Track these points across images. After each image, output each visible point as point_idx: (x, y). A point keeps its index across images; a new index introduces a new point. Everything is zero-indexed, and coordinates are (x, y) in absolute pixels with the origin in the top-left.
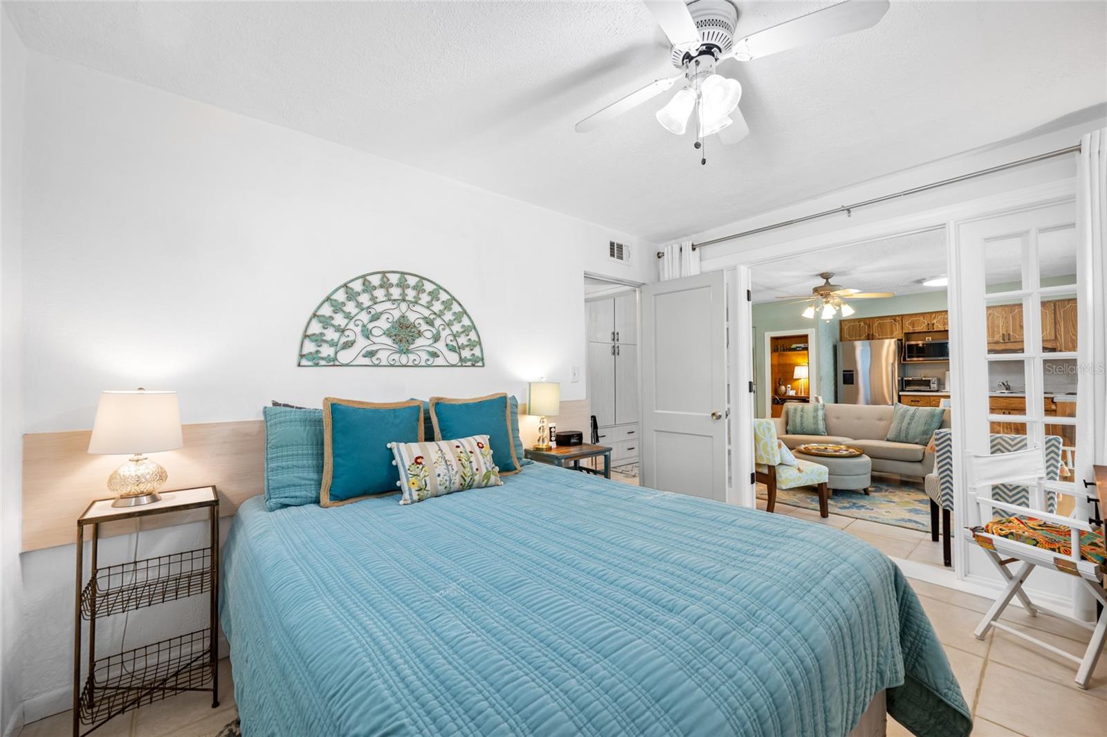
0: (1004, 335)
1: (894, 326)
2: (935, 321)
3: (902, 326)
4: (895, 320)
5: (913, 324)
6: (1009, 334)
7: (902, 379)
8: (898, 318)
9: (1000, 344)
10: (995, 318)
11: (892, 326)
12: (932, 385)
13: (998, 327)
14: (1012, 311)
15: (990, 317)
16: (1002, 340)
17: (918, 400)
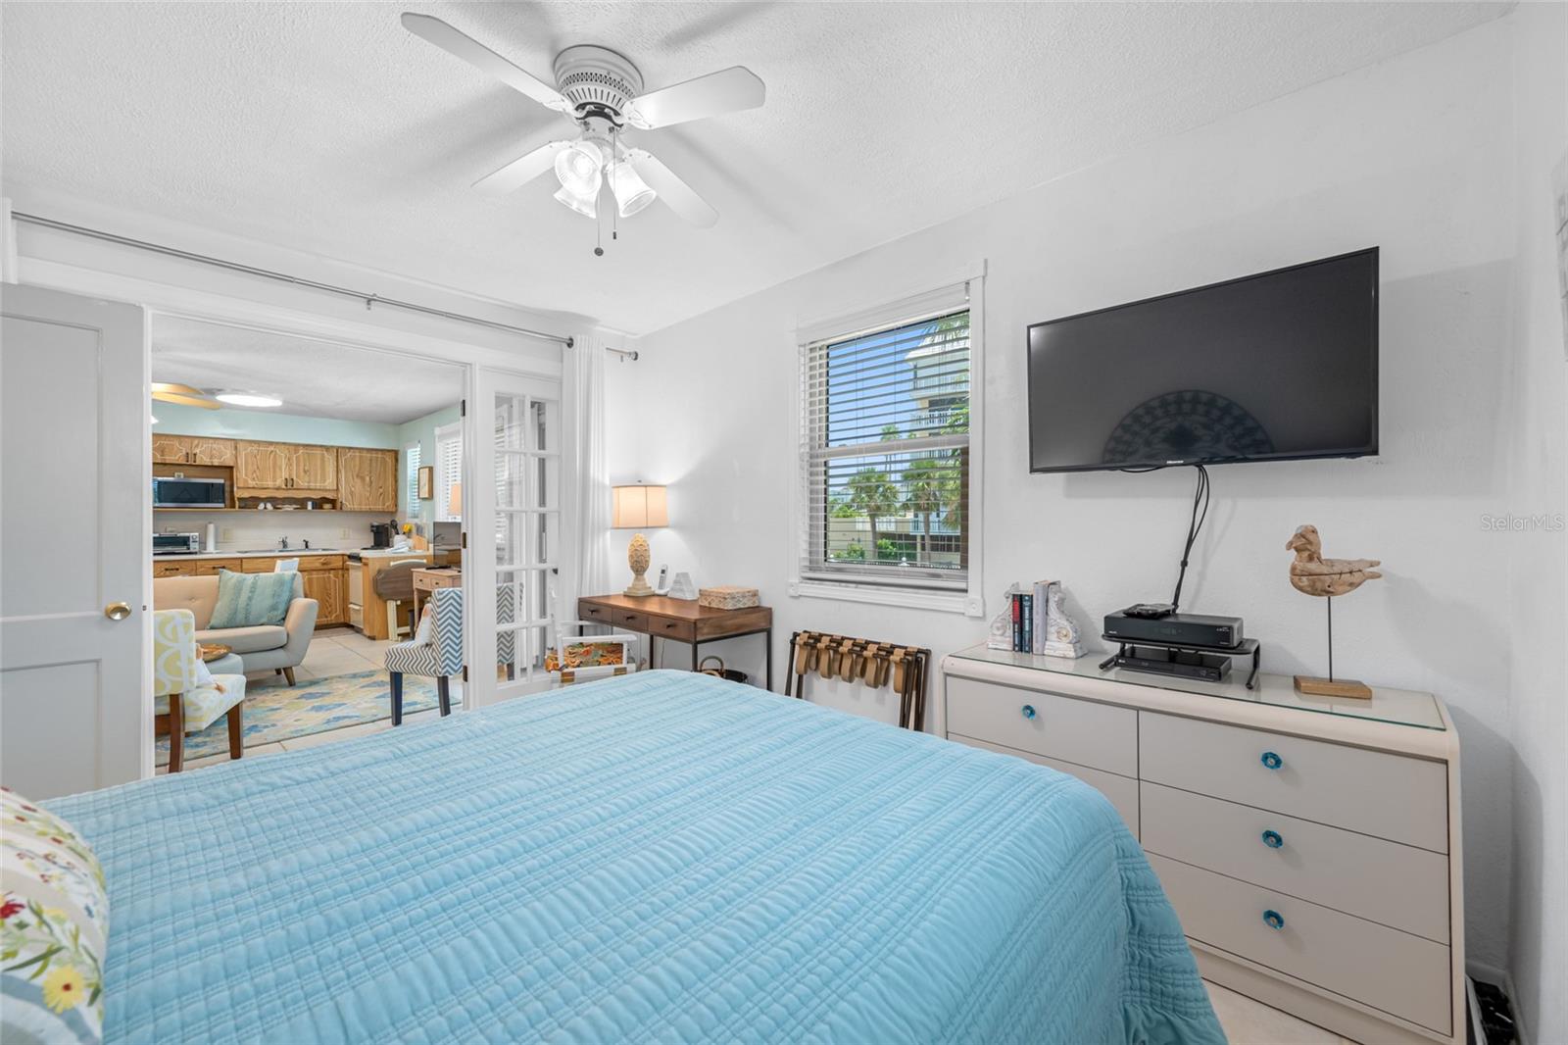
0: (287, 479)
2: (197, 451)
6: (292, 480)
9: (280, 491)
12: (191, 544)
13: (281, 469)
14: (296, 452)
15: (272, 456)
16: (284, 487)
17: (177, 567)
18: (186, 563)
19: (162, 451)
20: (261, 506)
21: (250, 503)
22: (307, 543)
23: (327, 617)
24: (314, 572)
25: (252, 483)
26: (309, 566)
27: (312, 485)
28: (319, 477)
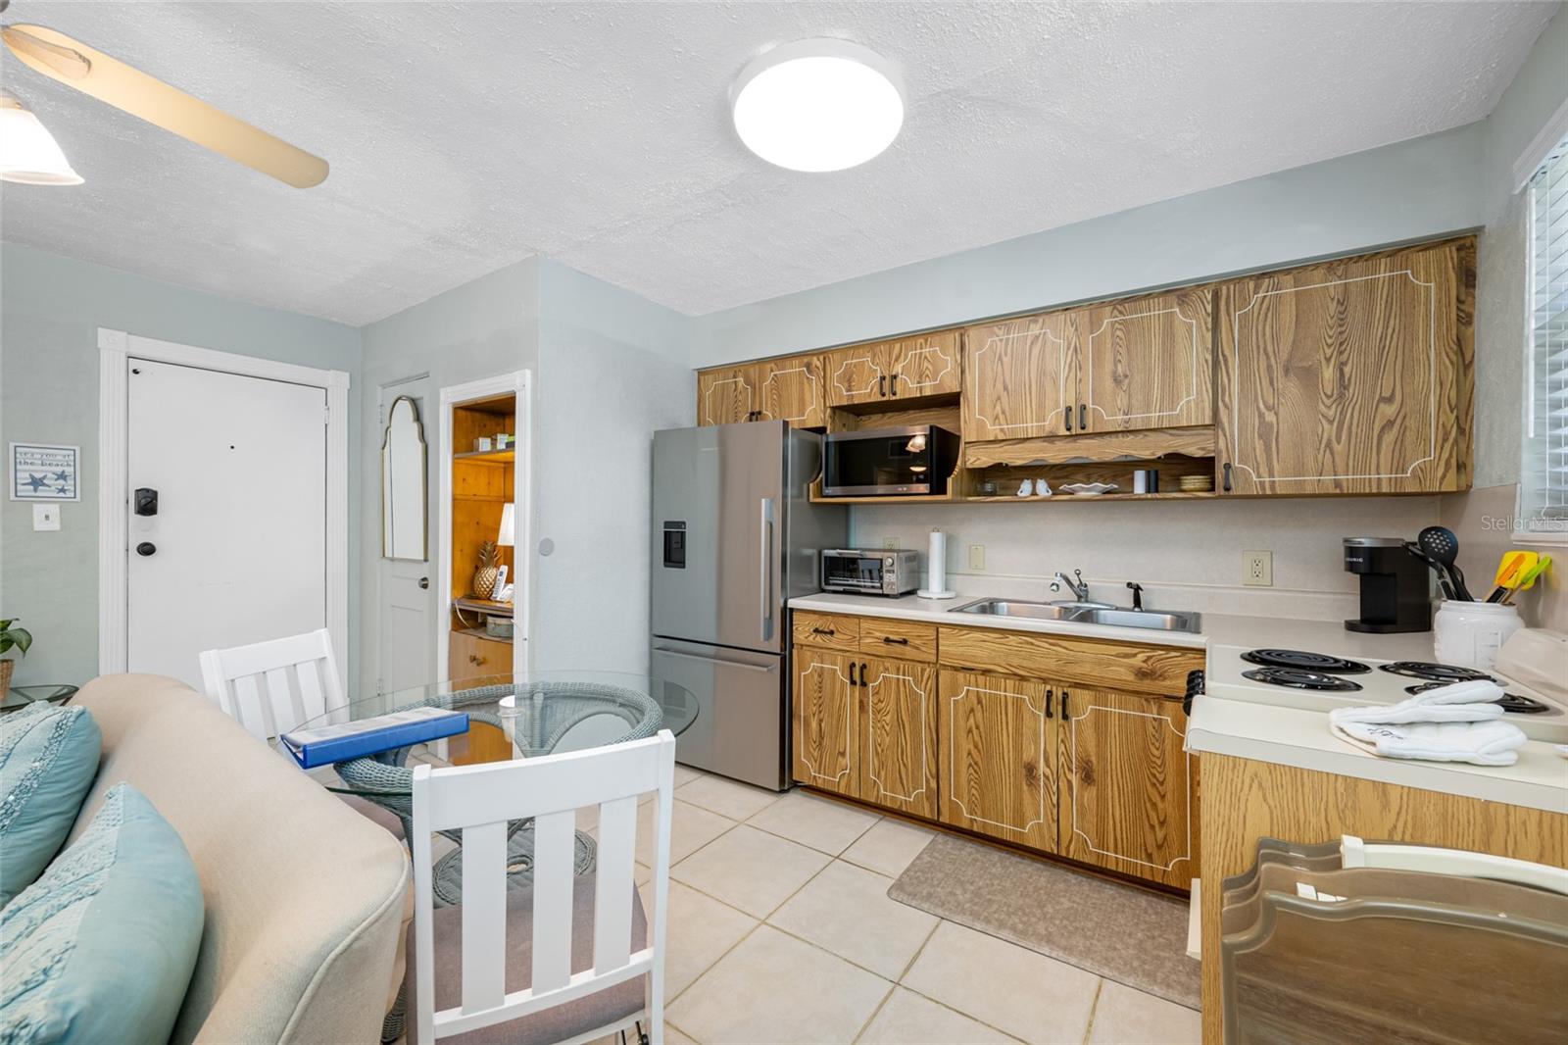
0: (1069, 409)
1: (806, 386)
2: (898, 369)
3: (824, 386)
4: (808, 366)
5: (848, 380)
6: (1084, 408)
7: (820, 553)
8: (815, 361)
9: (1059, 444)
10: (1049, 344)
11: (801, 384)
12: (887, 577)
13: (1055, 381)
14: (1094, 325)
15: (1036, 351)
16: (1063, 432)
17: (832, 627)
18: (844, 620)
19: (849, 381)
20: (1026, 488)
21: (997, 479)
22: (1137, 589)
23: (1150, 858)
24: (1112, 697)
25: (992, 431)
26: (1097, 672)
27: (1137, 419)
28: (1156, 393)
